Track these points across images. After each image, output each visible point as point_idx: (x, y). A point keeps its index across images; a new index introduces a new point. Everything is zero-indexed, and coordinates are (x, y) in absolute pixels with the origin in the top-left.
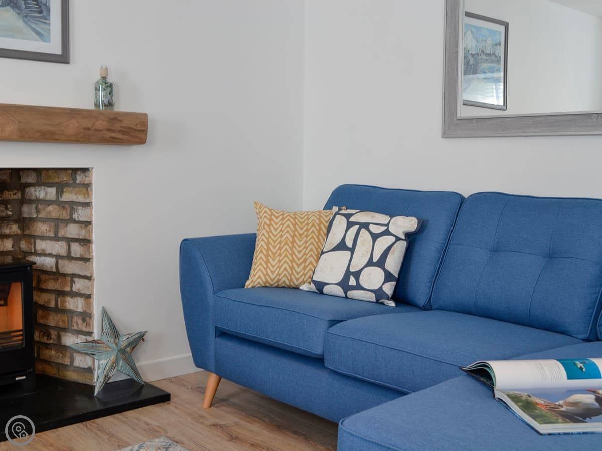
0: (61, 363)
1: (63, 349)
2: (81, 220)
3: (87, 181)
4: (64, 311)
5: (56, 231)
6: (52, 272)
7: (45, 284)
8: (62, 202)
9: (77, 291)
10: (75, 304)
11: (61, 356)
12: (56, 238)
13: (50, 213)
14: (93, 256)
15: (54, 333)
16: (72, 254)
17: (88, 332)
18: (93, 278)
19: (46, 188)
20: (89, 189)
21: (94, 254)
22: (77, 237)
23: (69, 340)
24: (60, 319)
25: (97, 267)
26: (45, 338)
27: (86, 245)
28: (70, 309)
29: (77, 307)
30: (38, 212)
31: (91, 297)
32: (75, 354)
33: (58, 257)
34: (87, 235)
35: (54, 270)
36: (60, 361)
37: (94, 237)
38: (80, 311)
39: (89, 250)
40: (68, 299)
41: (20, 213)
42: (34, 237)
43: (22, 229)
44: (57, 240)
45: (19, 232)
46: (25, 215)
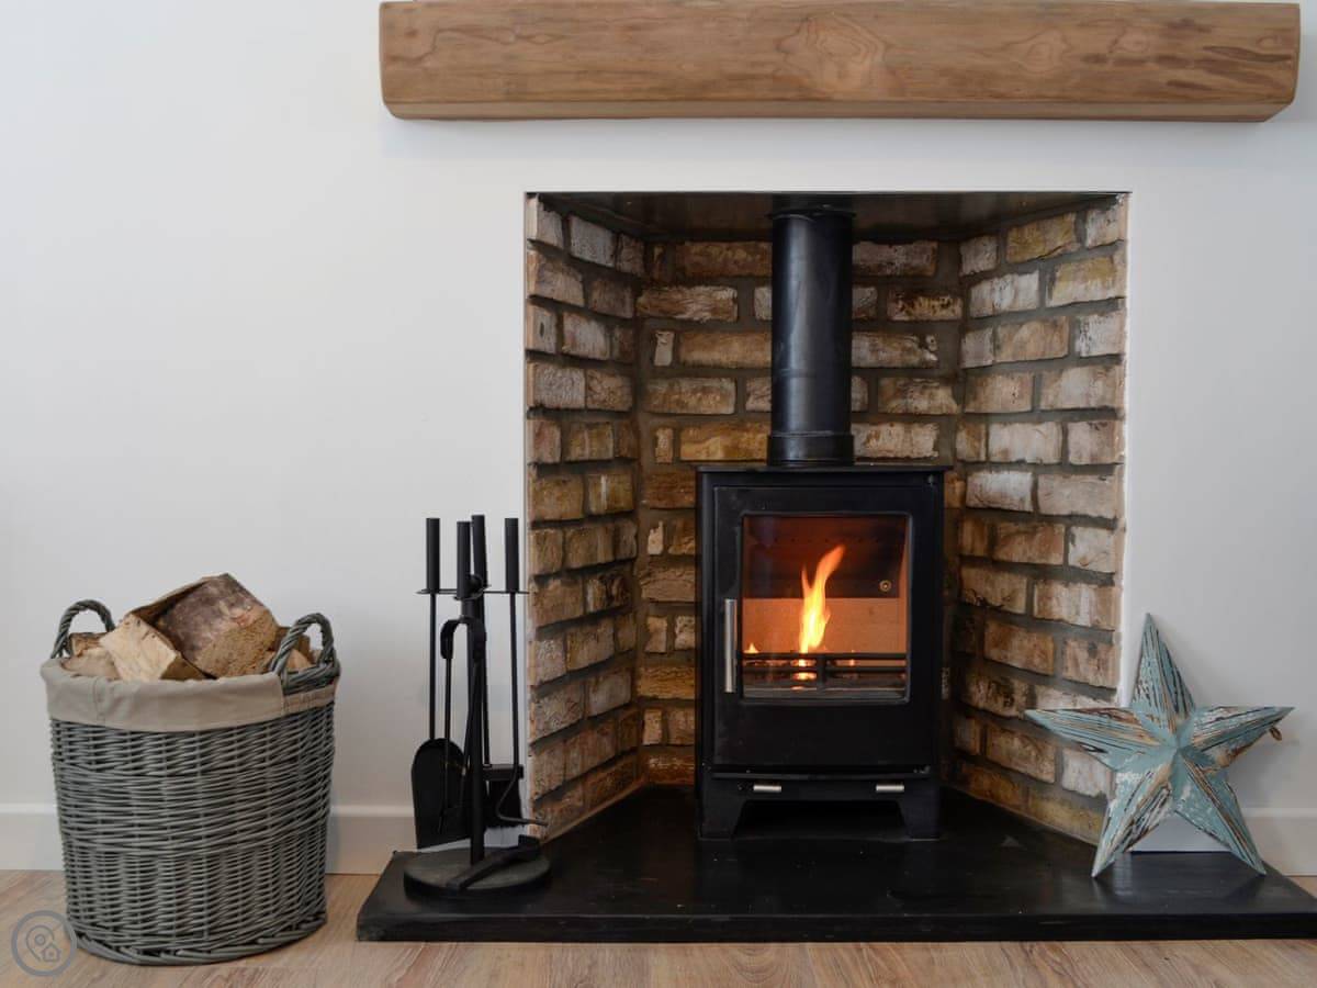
0: (1033, 774)
1: (1037, 734)
2: (1095, 353)
3: (1111, 234)
4: (1041, 623)
5: (1036, 397)
6: (1024, 512)
7: (1006, 549)
8: (1052, 308)
9: (1078, 565)
10: (1071, 604)
11: (1033, 754)
12: (1035, 415)
13: (1023, 345)
14: (1122, 457)
15: (1020, 687)
16: (1073, 459)
17: (1101, 687)
18: (1120, 524)
19: (1016, 276)
20: (1117, 258)
21: (1126, 452)
22: (1082, 405)
23: (1054, 709)
24: (1035, 646)
25: (1134, 492)
26: (1001, 700)
27: (1104, 425)
28: (1060, 620)
29: (1078, 613)
30: (997, 348)
31: (1112, 584)
32: (1067, 753)
33: (1038, 468)
34: (1109, 396)
35: (1028, 507)
36: (1030, 769)
37: (1128, 403)
38: (1084, 624)
39: (1111, 441)
40: (1058, 589)
41: (959, 356)
42: (985, 418)
43: (961, 399)
44: (1040, 422)
45: (955, 408)
46: (969, 363)
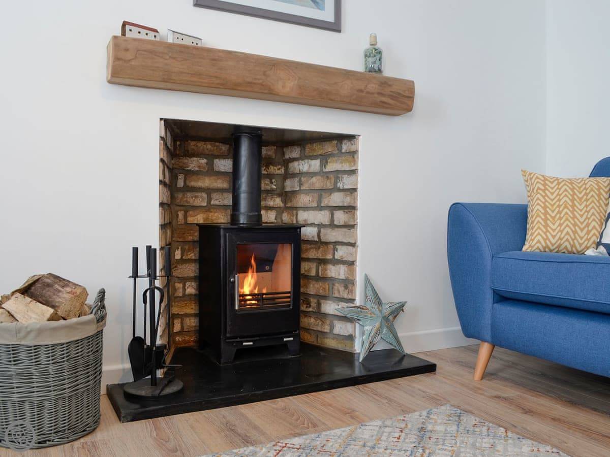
0: (321, 330)
1: (322, 316)
2: (346, 187)
3: (353, 148)
4: (325, 279)
5: (319, 201)
6: (314, 241)
7: (307, 254)
8: (326, 172)
9: (339, 258)
10: (336, 272)
11: (320, 323)
12: (320, 208)
13: (313, 184)
14: (357, 223)
15: (313, 301)
16: (336, 223)
17: (350, 299)
18: (357, 245)
19: (310, 160)
20: (356, 157)
21: (358, 221)
22: (340, 205)
23: (330, 308)
24: (320, 287)
25: (361, 234)
26: (305, 306)
27: (350, 212)
28: (332, 277)
29: (339, 275)
30: (301, 184)
31: (354, 264)
33: (320, 226)
34: (352, 202)
35: (316, 239)
36: (319, 329)
37: (359, 205)
38: (342, 278)
39: (354, 217)
40: (330, 266)
41: (283, 187)
42: (296, 208)
43: (285, 202)
44: (321, 210)
45: (282, 205)
46: (288, 189)
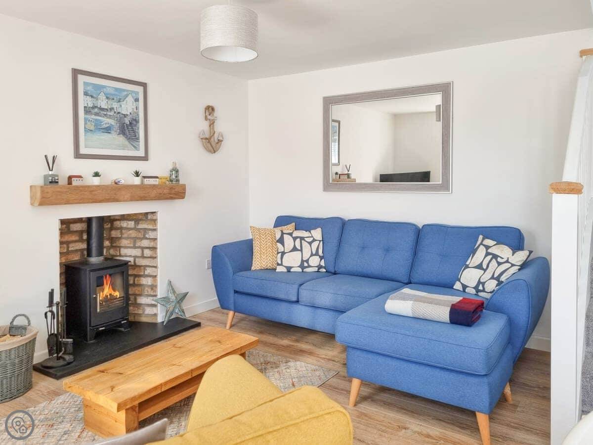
1: (137, 305)
2: (150, 237)
3: (154, 218)
4: (140, 285)
5: (134, 244)
8: (138, 229)
9: (148, 274)
10: (145, 281)
11: (137, 309)
12: (135, 247)
13: (130, 234)
16: (145, 255)
17: (154, 295)
18: (158, 267)
19: (128, 221)
20: (155, 221)
21: (158, 254)
22: (148, 246)
23: (142, 300)
24: (136, 289)
25: (160, 261)
27: (153, 250)
28: (143, 284)
29: (148, 282)
30: (122, 234)
31: (156, 277)
32: (146, 308)
33: (135, 257)
34: (155, 245)
35: (133, 263)
36: (136, 312)
37: (158, 246)
38: (149, 284)
39: (156, 253)
40: (142, 278)
41: (110, 235)
42: (120, 247)
43: (111, 243)
44: (135, 248)
45: (109, 245)
46: (113, 236)
